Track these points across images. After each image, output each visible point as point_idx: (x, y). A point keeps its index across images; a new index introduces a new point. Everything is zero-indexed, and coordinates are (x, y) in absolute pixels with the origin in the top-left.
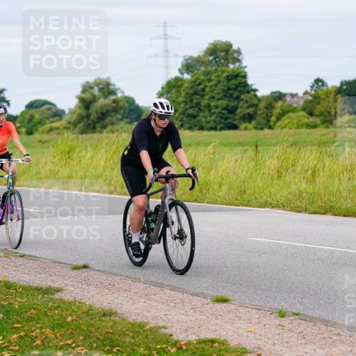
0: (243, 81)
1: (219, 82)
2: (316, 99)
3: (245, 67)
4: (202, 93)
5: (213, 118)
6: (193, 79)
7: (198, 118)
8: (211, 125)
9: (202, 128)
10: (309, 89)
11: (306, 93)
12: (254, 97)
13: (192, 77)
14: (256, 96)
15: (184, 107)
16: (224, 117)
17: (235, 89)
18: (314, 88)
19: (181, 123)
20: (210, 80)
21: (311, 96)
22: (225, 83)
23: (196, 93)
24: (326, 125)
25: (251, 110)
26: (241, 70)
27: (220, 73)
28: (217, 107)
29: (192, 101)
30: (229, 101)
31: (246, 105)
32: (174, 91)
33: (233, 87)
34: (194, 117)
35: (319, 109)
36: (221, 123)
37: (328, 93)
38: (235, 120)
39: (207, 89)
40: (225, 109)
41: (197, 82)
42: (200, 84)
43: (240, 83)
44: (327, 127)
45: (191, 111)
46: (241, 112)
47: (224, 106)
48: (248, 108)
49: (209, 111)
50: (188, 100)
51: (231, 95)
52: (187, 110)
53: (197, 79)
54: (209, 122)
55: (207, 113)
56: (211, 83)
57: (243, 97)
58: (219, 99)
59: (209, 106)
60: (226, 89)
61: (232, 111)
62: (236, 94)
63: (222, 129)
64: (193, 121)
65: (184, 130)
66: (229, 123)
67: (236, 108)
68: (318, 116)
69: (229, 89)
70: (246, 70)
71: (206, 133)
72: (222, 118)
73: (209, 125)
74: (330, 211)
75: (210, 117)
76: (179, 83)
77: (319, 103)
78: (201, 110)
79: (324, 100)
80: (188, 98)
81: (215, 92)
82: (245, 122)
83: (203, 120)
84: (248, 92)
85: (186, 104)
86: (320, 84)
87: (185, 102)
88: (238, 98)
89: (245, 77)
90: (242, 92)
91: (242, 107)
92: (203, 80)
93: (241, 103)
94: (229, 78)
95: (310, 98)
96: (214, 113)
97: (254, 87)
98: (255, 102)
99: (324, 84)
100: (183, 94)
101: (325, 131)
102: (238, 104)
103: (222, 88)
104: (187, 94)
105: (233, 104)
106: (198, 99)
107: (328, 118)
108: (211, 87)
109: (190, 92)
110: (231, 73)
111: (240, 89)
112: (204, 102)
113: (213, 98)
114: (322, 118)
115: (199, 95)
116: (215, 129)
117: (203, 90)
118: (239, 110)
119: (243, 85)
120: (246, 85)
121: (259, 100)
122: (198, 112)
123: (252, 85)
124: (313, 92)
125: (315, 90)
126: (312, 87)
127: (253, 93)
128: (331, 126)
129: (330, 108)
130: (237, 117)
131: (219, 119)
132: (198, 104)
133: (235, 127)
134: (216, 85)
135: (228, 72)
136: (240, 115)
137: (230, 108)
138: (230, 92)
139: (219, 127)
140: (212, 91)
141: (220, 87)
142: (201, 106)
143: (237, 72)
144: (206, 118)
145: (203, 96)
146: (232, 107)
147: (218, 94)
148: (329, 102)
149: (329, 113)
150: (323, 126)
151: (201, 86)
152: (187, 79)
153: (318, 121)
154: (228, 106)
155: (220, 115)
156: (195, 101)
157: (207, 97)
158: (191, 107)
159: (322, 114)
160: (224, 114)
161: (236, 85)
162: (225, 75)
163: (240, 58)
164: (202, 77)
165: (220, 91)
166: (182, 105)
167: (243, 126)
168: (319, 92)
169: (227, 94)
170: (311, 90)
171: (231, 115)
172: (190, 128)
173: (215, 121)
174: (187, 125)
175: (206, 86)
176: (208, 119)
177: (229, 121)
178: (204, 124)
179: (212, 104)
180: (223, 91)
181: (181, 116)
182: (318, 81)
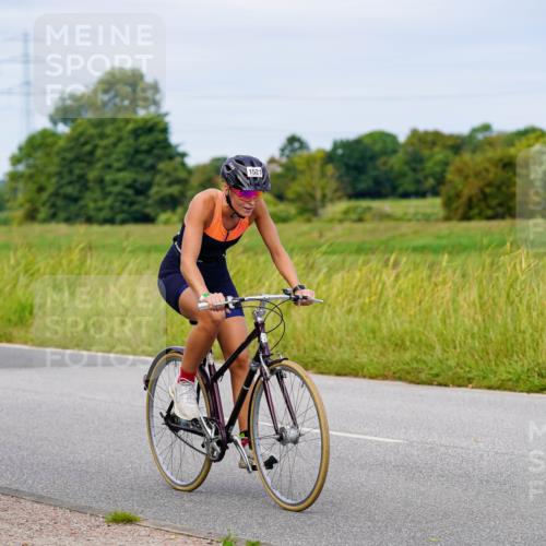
0: (161, 137)
1: (120, 139)
2: (290, 171)
3: (166, 114)
4: (87, 158)
5: (109, 201)
6: (75, 135)
7: (82, 203)
8: (105, 214)
9: (89, 220)
10: (277, 154)
11: (272, 161)
12: (180, 167)
13: (73, 130)
14: (183, 164)
15: (58, 182)
16: (129, 200)
17: (149, 152)
18: (287, 152)
19: (52, 211)
20: (102, 136)
21: (282, 165)
22: (131, 141)
23: (78, 159)
24: (306, 216)
25: (175, 190)
26: (156, 120)
27: (122, 124)
28: (115, 183)
29: (71, 172)
30: (137, 172)
31: (166, 181)
32: (39, 154)
33: (144, 147)
34: (75, 200)
35: (295, 188)
36: (123, 212)
37: (310, 161)
38: (146, 206)
39: (99, 152)
40: (129, 186)
41: (82, 140)
42: (86, 143)
43: (158, 142)
44: (309, 221)
45: (69, 190)
46: (157, 193)
47: (129, 181)
48: (170, 184)
49: (103, 189)
50: (66, 170)
51: (141, 163)
52: (62, 187)
53: (81, 134)
54: (100, 209)
55: (98, 194)
56: (105, 142)
57: (161, 166)
58: (119, 170)
59: (101, 181)
60: (131, 151)
61: (142, 190)
62: (149, 161)
63: (123, 222)
64: (74, 208)
65: (58, 222)
66: (137, 211)
67: (149, 185)
68: (292, 201)
69: (137, 151)
70: (167, 119)
71: (95, 228)
72: (124, 202)
73: (102, 215)
74: (313, 366)
75: (104, 199)
76: (49, 140)
77: (294, 179)
78: (87, 189)
79: (302, 172)
80: (64, 166)
81: (114, 156)
82: (164, 211)
83: (92, 205)
84: (171, 158)
85: (62, 178)
86: (297, 145)
87: (60, 174)
88: (153, 168)
89: (165, 130)
90: (160, 158)
91: (159, 185)
92: (92, 137)
93: (158, 178)
94: (136, 133)
95: (279, 170)
96: (110, 193)
97: (181, 149)
98: (182, 174)
99: (303, 145)
100: (56, 160)
101: (305, 227)
102: (153, 179)
103: (125, 149)
104: (64, 159)
105: (144, 178)
106: (82, 169)
107: (310, 206)
108: (105, 148)
109: (69, 156)
110: (141, 124)
111: (156, 151)
112: (92, 175)
113: (109, 167)
114: (299, 204)
115: (83, 161)
116: (111, 221)
117: (91, 153)
118: (154, 190)
119: (161, 145)
120: (166, 145)
121: (190, 172)
122: (80, 191)
123: (177, 146)
124: (284, 160)
125: (288, 157)
126: (283, 150)
127: (178, 159)
128: (314, 219)
129: (313, 188)
130: (150, 201)
131: (117, 204)
132: (82, 177)
133: (147, 219)
134: (115, 145)
135: (136, 121)
136: (157, 197)
137: (138, 185)
138: (140, 157)
139: (119, 217)
140: (107, 155)
141: (122, 147)
142: (87, 181)
143: (150, 124)
144: (95, 201)
145: (90, 164)
146: (142, 184)
147: (118, 160)
148: (312, 178)
149: (312, 197)
150: (301, 218)
151: (88, 148)
152: (64, 134)
153: (292, 209)
154: (135, 181)
155: (120, 198)
156: (77, 172)
157: (99, 165)
158: (70, 183)
159: (299, 198)
160: (127, 195)
161: (149, 144)
162: (131, 126)
164: (92, 131)
165: (122, 156)
166: (54, 180)
167: (163, 217)
168: (296, 159)
169: (133, 160)
170: (282, 155)
171: (141, 198)
172: (68, 220)
173: (112, 208)
174: (62, 215)
175: (96, 147)
176: (100, 204)
177: (135, 207)
178: (92, 213)
179: (108, 178)
180: (127, 155)
181: (53, 199)
182: (292, 140)
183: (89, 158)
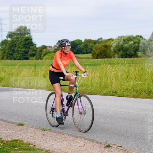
0: (31, 41)
1: (22, 41)
3: (32, 36)
4: (14, 46)
5: (19, 55)
6: (12, 40)
7: (13, 55)
8: (19, 58)
9: (15, 59)
10: (56, 44)
11: (55, 46)
13: (11, 39)
14: (36, 47)
16: (24, 55)
17: (28, 44)
19: (7, 57)
20: (18, 41)
21: (57, 47)
22: (24, 42)
23: (13, 46)
25: (34, 52)
26: (30, 37)
27: (22, 38)
28: (21, 51)
29: (11, 49)
30: (26, 49)
31: (32, 50)
33: (27, 43)
34: (12, 55)
36: (22, 57)
39: (17, 44)
40: (24, 52)
41: (13, 42)
43: (30, 42)
45: (11, 53)
46: (30, 53)
47: (24, 51)
48: (33, 51)
49: (18, 52)
51: (26, 47)
52: (9, 52)
53: (13, 40)
54: (18, 57)
55: (17, 53)
56: (18, 42)
57: (31, 47)
58: (22, 48)
59: (18, 51)
60: (24, 44)
62: (28, 46)
63: (23, 59)
64: (12, 56)
65: (8, 60)
66: (25, 57)
69: (25, 44)
70: (32, 37)
71: (16, 61)
72: (23, 55)
73: (18, 58)
75: (18, 55)
76: (6, 42)
81: (20, 45)
82: (31, 57)
84: (33, 45)
85: (9, 50)
88: (29, 48)
89: (31, 39)
90: (30, 46)
91: (30, 51)
92: (16, 41)
93: (30, 50)
94: (26, 40)
95: (56, 48)
96: (19, 53)
97: (35, 44)
98: (35, 49)
104: (9, 46)
105: (27, 50)
108: (18, 43)
109: (11, 45)
111: (30, 44)
112: (16, 49)
113: (19, 47)
116: (20, 59)
117: (15, 44)
118: (29, 52)
120: (32, 43)
121: (37, 49)
122: (13, 53)
123: (34, 43)
124: (58, 46)
126: (57, 44)
127: (34, 46)
130: (28, 55)
131: (21, 56)
132: (13, 50)
133: (27, 59)
134: (21, 43)
135: (25, 38)
136: (30, 54)
137: (26, 51)
138: (26, 45)
139: (22, 58)
141: (22, 43)
142: (15, 51)
143: (28, 38)
144: (16, 55)
145: (15, 47)
147: (21, 46)
151: (15, 43)
154: (25, 51)
155: (22, 54)
156: (12, 48)
157: (17, 47)
158: (11, 51)
160: (23, 54)
162: (24, 39)
163: (30, 32)
164: (15, 40)
165: (22, 45)
166: (7, 50)
167: (31, 58)
169: (25, 46)
170: (57, 45)
171: (26, 54)
173: (20, 56)
174: (9, 58)
175: (16, 43)
176: (18, 56)
177: (25, 56)
178: (16, 58)
179: (19, 50)
180: (23, 45)
181: (7, 54)
183: (15, 46)
